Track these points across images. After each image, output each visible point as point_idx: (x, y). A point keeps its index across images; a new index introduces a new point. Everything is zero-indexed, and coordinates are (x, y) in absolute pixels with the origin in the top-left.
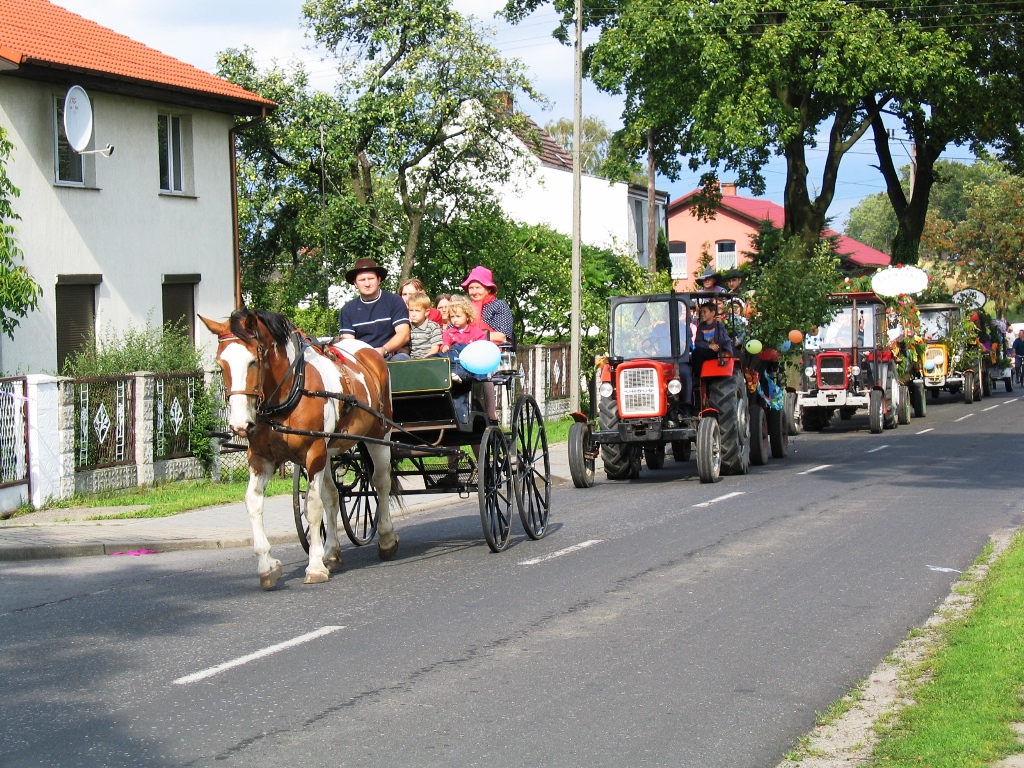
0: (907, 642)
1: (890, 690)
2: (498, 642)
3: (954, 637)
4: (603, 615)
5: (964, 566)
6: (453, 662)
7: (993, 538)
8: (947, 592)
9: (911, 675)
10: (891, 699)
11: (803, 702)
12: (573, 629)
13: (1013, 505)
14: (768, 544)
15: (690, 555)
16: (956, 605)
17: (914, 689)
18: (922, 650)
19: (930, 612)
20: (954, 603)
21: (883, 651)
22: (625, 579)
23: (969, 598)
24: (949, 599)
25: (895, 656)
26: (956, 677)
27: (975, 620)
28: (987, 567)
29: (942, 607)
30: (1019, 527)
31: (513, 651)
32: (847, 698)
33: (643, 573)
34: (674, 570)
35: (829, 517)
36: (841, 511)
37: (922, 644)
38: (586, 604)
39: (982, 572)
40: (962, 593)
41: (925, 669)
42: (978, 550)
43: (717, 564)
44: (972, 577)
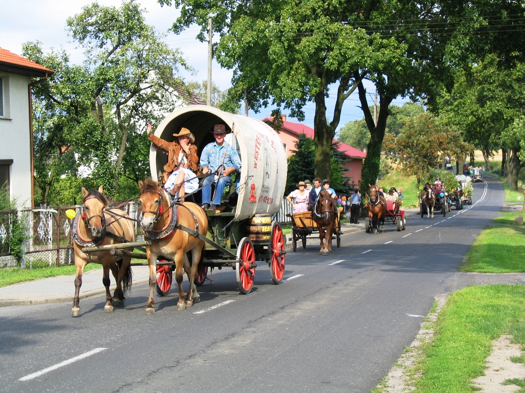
0: (404, 355)
1: (401, 382)
2: (190, 356)
3: (429, 352)
4: (244, 341)
5: (425, 314)
6: (169, 367)
7: (437, 299)
8: (419, 328)
9: (410, 373)
10: (403, 387)
11: (357, 388)
12: (229, 349)
13: (443, 282)
14: (322, 302)
15: (283, 308)
16: (425, 335)
17: (414, 381)
18: (413, 359)
19: (413, 339)
20: (424, 334)
21: (393, 360)
22: (251, 321)
23: (431, 331)
24: (421, 332)
25: (399, 363)
26: (436, 374)
27: (438, 343)
28: (436, 314)
29: (418, 336)
30: (448, 293)
31: (199, 361)
32: (379, 386)
33: (260, 318)
34: (276, 316)
35: (350, 288)
36: (355, 284)
37: (412, 356)
38: (233, 335)
39: (435, 317)
40: (427, 328)
41: (417, 370)
42: (430, 305)
43: (298, 313)
44: (430, 320)
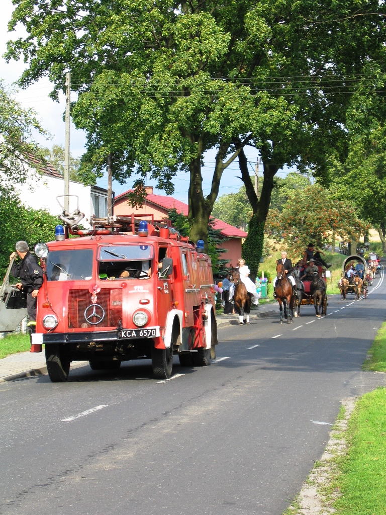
0: (315, 470)
1: (316, 502)
2: (65, 472)
3: (345, 465)
4: (126, 453)
5: (333, 421)
6: (42, 486)
7: (343, 403)
8: (328, 438)
9: (327, 492)
10: (319, 508)
11: (268, 511)
12: (110, 463)
13: (347, 383)
14: (211, 407)
15: (166, 414)
16: (336, 446)
17: (332, 501)
18: (326, 475)
19: (322, 451)
20: (335, 445)
21: (302, 477)
22: (132, 430)
23: (343, 441)
24: (331, 442)
25: (311, 479)
26: (358, 494)
27: (354, 456)
28: (346, 421)
29: (328, 448)
30: (356, 396)
31: (76, 479)
32: (291, 508)
33: (142, 426)
34: (161, 424)
35: (240, 390)
36: (246, 386)
37: (325, 471)
38: (112, 447)
39: (344, 425)
40: (338, 438)
41: (334, 488)
42: (336, 412)
43: (185, 420)
44: (339, 428)
